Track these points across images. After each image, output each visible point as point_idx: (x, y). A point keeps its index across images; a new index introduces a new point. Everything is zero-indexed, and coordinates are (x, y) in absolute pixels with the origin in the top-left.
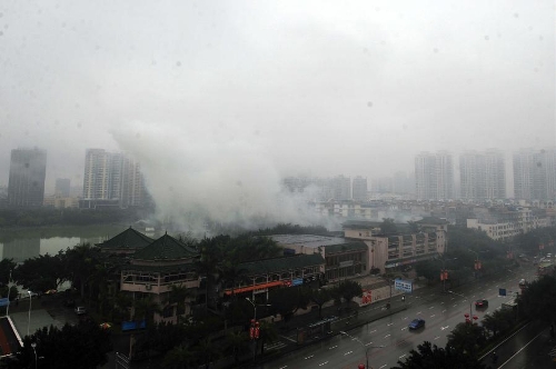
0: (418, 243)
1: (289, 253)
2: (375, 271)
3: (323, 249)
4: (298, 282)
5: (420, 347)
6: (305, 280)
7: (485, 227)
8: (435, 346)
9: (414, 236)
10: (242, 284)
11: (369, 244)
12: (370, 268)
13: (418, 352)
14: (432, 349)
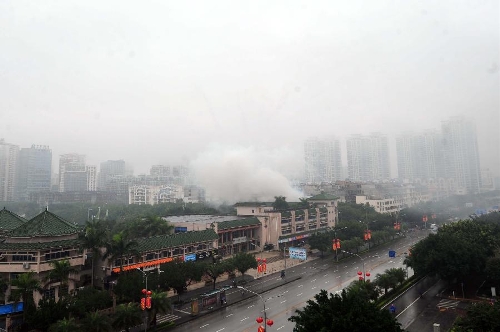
0: (310, 217)
1: (180, 230)
2: (269, 247)
3: (216, 225)
4: (191, 257)
5: (317, 297)
6: (197, 256)
7: (373, 203)
8: (331, 294)
9: (306, 211)
10: (131, 262)
11: (262, 220)
12: (263, 244)
13: (315, 301)
14: (329, 297)
